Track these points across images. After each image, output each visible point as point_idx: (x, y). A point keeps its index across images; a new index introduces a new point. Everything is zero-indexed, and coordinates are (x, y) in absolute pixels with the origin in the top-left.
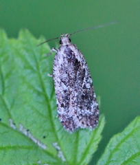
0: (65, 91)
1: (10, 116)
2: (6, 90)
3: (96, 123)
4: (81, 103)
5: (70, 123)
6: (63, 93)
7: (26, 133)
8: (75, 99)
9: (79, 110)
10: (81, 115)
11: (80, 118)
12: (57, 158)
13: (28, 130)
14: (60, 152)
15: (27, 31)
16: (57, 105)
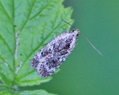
0: (50, 50)
1: (21, 30)
2: (33, 19)
3: (45, 76)
4: (50, 62)
5: (36, 63)
6: (48, 49)
7: (17, 44)
8: (49, 57)
9: (45, 63)
10: (44, 66)
11: (42, 66)
12: (15, 68)
13: (19, 44)
14: (19, 68)
15: (72, 10)
16: (41, 51)
